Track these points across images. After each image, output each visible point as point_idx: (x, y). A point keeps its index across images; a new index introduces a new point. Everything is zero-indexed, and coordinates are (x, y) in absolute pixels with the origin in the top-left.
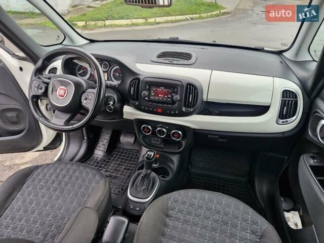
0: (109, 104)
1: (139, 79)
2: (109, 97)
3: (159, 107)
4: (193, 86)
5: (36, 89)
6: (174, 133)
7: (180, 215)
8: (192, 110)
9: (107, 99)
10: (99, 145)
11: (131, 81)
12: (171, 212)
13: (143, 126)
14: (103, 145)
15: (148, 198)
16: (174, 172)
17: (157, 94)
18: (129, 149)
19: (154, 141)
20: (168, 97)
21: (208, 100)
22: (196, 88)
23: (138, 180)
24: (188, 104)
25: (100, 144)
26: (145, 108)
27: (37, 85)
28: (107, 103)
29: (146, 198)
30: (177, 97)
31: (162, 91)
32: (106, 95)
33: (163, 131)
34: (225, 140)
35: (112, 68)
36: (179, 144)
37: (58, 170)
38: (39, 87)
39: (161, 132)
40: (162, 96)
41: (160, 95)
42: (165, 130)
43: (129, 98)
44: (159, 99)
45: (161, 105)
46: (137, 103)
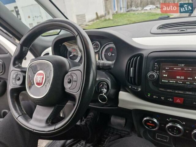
0: (102, 92)
2: (101, 82)
5: (14, 81)
9: (98, 85)
11: (130, 59)
13: (145, 119)
19: (159, 137)
20: (195, 80)
26: (151, 96)
27: (15, 76)
28: (98, 91)
32: (97, 79)
35: (104, 48)
40: (183, 78)
41: (178, 77)
42: (180, 127)
43: (127, 82)
44: (176, 82)
45: (182, 92)
46: (139, 90)
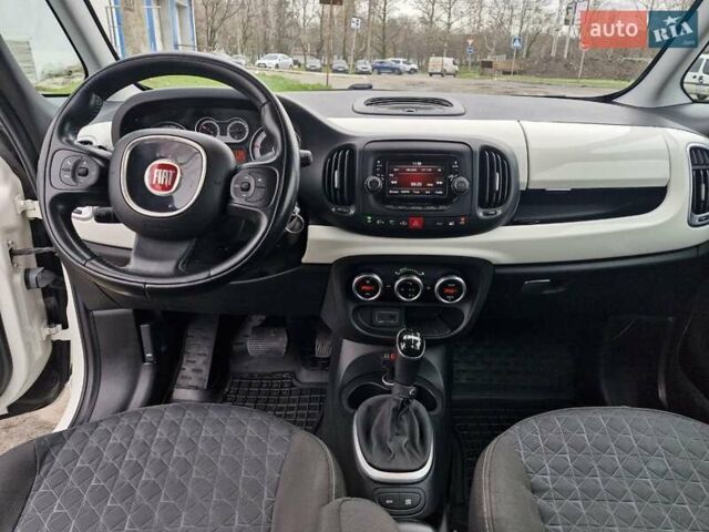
1: (351, 148)
3: (415, 215)
4: (497, 151)
5: (67, 176)
6: (443, 285)
7: (563, 480)
8: (499, 212)
10: (182, 373)
11: (331, 155)
12: (537, 478)
14: (195, 371)
15: (423, 466)
16: (444, 394)
17: (404, 183)
18: (267, 375)
19: (381, 317)
20: (436, 186)
21: (530, 187)
22: (503, 157)
23: (382, 423)
24: (491, 196)
25: (187, 370)
26: (374, 221)
27: (70, 164)
29: (421, 468)
30: (461, 182)
31: (419, 170)
33: (415, 283)
34: (561, 290)
35: (258, 134)
36: (454, 314)
37: (139, 433)
38: (76, 172)
39: (408, 288)
40: (420, 184)
41: (413, 184)
42: (419, 280)
43: (326, 201)
44: (411, 193)
45: (420, 208)
46: (352, 212)
